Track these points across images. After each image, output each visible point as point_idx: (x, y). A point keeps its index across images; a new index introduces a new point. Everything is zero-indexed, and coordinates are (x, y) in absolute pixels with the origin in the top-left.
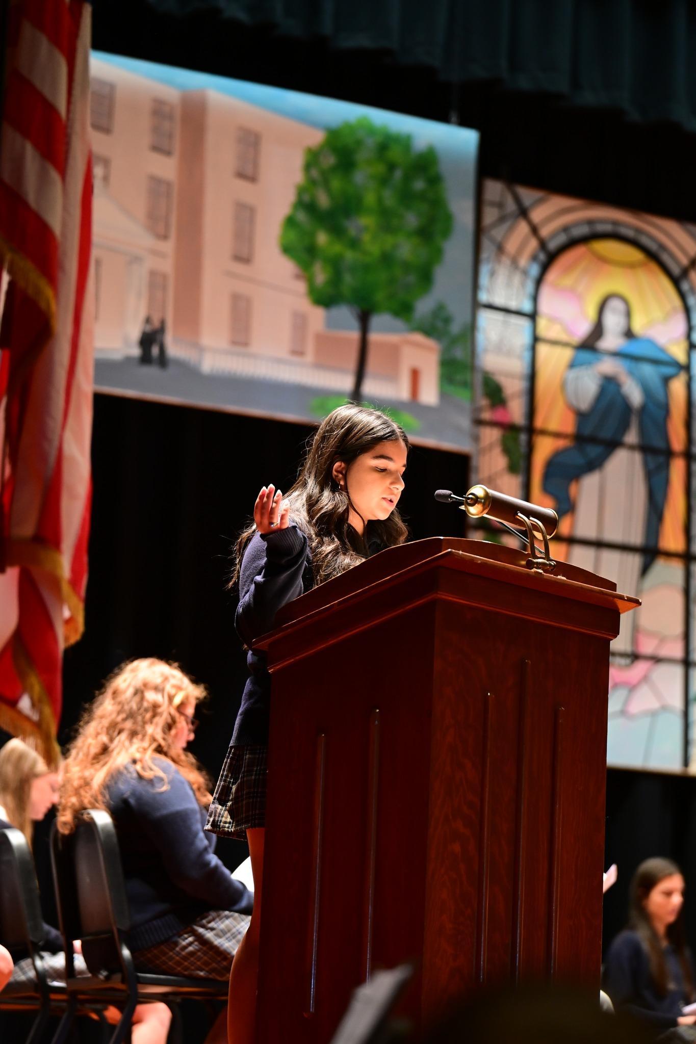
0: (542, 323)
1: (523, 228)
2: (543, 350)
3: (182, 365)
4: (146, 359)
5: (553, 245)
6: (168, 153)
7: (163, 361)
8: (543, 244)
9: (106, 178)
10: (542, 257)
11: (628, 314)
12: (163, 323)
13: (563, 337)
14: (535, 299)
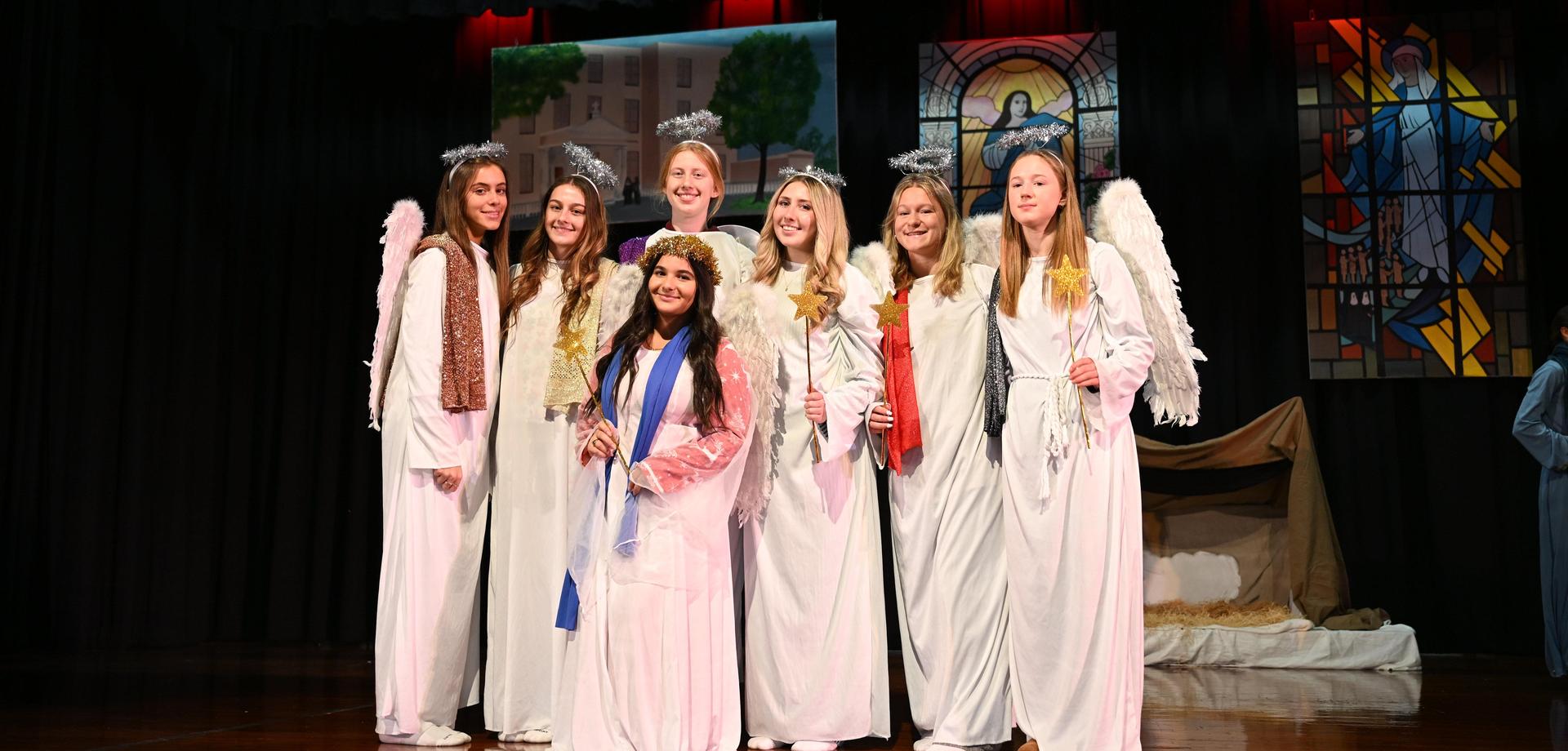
0: (965, 121)
1: (948, 67)
2: (966, 137)
3: (647, 199)
4: (628, 201)
5: (969, 74)
6: (636, 85)
7: (638, 199)
8: (962, 73)
9: (600, 108)
10: (963, 81)
11: (1029, 102)
12: (637, 179)
13: (981, 126)
14: (959, 108)
